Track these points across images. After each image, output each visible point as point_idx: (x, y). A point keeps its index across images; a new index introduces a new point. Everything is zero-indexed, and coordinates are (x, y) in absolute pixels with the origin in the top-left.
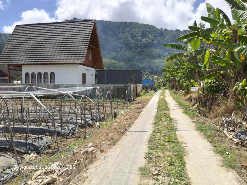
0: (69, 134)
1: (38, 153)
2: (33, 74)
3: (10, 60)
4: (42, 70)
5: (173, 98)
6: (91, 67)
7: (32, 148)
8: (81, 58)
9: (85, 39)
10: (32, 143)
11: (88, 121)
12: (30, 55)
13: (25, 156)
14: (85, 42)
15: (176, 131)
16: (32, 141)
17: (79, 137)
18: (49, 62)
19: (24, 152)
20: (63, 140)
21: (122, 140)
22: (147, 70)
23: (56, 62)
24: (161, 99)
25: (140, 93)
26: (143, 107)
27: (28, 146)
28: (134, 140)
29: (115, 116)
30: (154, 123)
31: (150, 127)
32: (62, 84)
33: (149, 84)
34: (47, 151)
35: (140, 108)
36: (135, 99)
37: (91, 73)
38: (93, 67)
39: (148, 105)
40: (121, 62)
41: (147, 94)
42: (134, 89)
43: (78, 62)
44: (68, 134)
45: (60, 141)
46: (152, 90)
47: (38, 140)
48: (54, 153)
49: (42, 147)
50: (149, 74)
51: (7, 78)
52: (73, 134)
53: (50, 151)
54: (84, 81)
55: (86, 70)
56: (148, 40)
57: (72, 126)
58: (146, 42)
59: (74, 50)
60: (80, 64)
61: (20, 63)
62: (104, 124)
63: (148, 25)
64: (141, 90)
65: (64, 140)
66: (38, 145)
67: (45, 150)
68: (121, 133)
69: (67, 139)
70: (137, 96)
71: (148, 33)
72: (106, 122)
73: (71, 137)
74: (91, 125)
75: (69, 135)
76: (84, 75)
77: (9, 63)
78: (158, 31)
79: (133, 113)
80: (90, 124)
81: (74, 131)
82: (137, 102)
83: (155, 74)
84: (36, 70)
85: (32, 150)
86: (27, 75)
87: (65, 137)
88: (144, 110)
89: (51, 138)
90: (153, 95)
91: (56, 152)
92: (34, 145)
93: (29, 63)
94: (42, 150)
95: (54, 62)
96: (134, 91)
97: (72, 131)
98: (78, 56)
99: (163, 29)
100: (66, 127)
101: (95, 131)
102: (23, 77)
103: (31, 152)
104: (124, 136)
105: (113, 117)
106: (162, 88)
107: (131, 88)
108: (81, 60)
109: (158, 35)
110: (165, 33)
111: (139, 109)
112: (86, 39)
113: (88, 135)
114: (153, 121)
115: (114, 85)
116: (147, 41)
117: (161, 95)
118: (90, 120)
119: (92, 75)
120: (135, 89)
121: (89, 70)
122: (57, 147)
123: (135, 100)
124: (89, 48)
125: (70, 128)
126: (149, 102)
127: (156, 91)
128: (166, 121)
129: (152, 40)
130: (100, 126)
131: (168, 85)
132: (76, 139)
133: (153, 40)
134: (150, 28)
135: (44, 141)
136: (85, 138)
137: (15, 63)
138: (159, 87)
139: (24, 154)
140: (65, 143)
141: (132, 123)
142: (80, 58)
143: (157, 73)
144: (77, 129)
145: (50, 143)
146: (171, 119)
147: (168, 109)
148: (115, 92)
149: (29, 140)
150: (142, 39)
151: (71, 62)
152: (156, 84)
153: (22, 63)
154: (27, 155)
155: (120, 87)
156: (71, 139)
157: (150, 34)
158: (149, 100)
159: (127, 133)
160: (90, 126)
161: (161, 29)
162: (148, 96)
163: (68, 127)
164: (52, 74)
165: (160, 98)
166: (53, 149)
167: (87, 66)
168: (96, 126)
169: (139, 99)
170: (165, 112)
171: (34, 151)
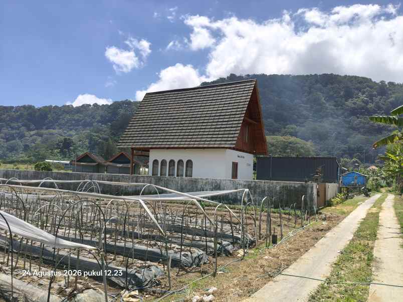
0: (192, 265)
1: (141, 291)
2: (163, 162)
3: (134, 142)
4: (176, 156)
5: (396, 214)
6: (246, 152)
7: (134, 282)
8: (231, 139)
9: (239, 110)
10: (134, 274)
11: (226, 246)
12: (161, 135)
13: (122, 292)
14: (239, 114)
15: (369, 284)
16: (135, 271)
17: (206, 273)
18: (185, 146)
19: (122, 285)
20: (181, 273)
21: (264, 289)
22: (355, 155)
23: (195, 146)
24: (372, 213)
25: (333, 200)
26: (329, 229)
27: (128, 278)
28: (285, 292)
29: (274, 241)
30: (335, 264)
31: (325, 271)
32: (201, 179)
33: (356, 181)
34: (154, 289)
35: (322, 230)
36: (321, 211)
37: (246, 161)
38: (250, 153)
39: (339, 225)
40: (307, 141)
41: (349, 201)
42: (318, 192)
43: (226, 146)
44: (190, 265)
45: (177, 275)
46: (360, 193)
47: (143, 270)
48: (163, 294)
49: (146, 283)
50: (359, 162)
51: (129, 165)
52: (198, 265)
53: (158, 289)
54: (235, 175)
55: (239, 156)
56: (357, 103)
57: (197, 252)
58: (353, 106)
59: (221, 128)
60: (230, 148)
61: (146, 146)
62: (252, 254)
63: (356, 77)
64: (336, 194)
65: (182, 275)
66: (141, 278)
67: (151, 287)
68: (269, 275)
69: (187, 272)
70: (327, 204)
71: (356, 91)
72: (257, 251)
73: (194, 271)
74: (230, 254)
75: (191, 267)
76: (235, 166)
77: (134, 146)
78: (377, 87)
79: (306, 239)
80: (229, 251)
81: (200, 260)
82: (324, 216)
83: (373, 163)
84: (168, 156)
85: (133, 284)
86: (156, 162)
87: (184, 270)
88: (329, 234)
89: (164, 268)
90: (358, 204)
91: (165, 292)
92: (136, 277)
93: (158, 146)
94: (147, 287)
95: (192, 146)
96: (318, 195)
97: (197, 261)
98: (227, 136)
99: (387, 83)
100: (189, 253)
101: (233, 265)
102: (151, 164)
103: (132, 287)
104: (271, 283)
105: (271, 242)
106: (383, 190)
107: (312, 191)
108: (230, 143)
109: (375, 93)
110: (390, 90)
111: (320, 232)
112: (241, 109)
113: (221, 271)
114: (336, 259)
115: (283, 183)
116: (354, 103)
117: (374, 206)
118: (229, 245)
119: (249, 165)
120: (322, 193)
121: (244, 157)
122: (168, 285)
123: (320, 213)
124: (245, 123)
125: (195, 255)
126: (344, 218)
127: (367, 195)
128: (361, 261)
129: (363, 102)
130: (244, 256)
131: (394, 185)
132: (200, 274)
133: (366, 103)
134: (359, 83)
135: (152, 272)
136: (214, 275)
137: (142, 146)
138: (377, 188)
139: (122, 288)
140: (183, 279)
141: (295, 260)
142: (229, 139)
143: (376, 161)
144: (205, 258)
145: (161, 277)
146: (370, 259)
147: (375, 236)
148: (283, 196)
149: (131, 268)
150: (346, 100)
151: (216, 146)
152: (370, 182)
153: (150, 146)
154: (125, 291)
155: (292, 188)
156: (193, 274)
157: (360, 93)
158: (346, 215)
159: (279, 278)
160: (228, 254)
161: (382, 82)
162: (349, 205)
163: (191, 253)
164: (189, 163)
165: (370, 212)
166: (163, 286)
167: (240, 150)
168: (239, 255)
169: (329, 211)
170: (367, 242)
171: (135, 287)
